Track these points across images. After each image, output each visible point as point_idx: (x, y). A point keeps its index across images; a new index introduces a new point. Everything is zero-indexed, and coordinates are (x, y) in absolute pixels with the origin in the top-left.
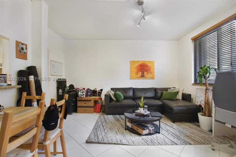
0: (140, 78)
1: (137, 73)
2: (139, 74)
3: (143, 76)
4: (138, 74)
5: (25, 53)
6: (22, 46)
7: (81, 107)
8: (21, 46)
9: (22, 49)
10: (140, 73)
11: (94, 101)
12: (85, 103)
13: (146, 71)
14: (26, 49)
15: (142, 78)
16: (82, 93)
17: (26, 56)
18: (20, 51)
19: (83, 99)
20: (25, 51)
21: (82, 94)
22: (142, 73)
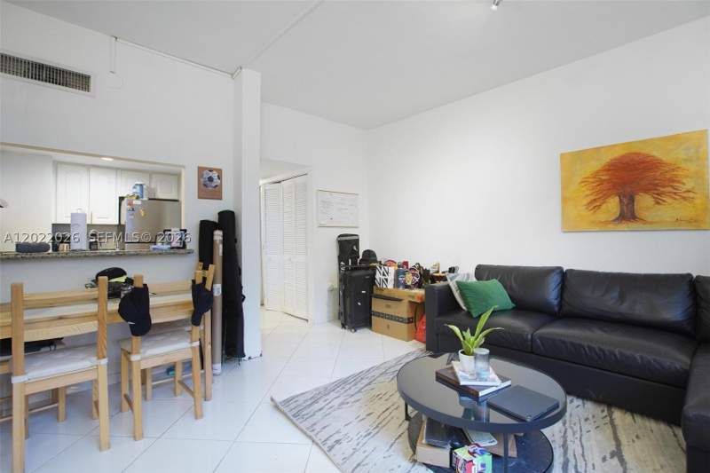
0: (611, 226)
1: (594, 205)
2: (604, 206)
3: (628, 216)
4: (599, 206)
5: (216, 186)
6: (211, 174)
7: (379, 315)
8: (207, 175)
9: (211, 179)
10: (613, 205)
11: (410, 302)
12: (388, 306)
13: (646, 191)
14: (219, 178)
15: (624, 226)
16: (384, 275)
17: (221, 192)
18: (205, 185)
19: (385, 293)
20: (216, 181)
21: (383, 277)
22: (625, 201)
